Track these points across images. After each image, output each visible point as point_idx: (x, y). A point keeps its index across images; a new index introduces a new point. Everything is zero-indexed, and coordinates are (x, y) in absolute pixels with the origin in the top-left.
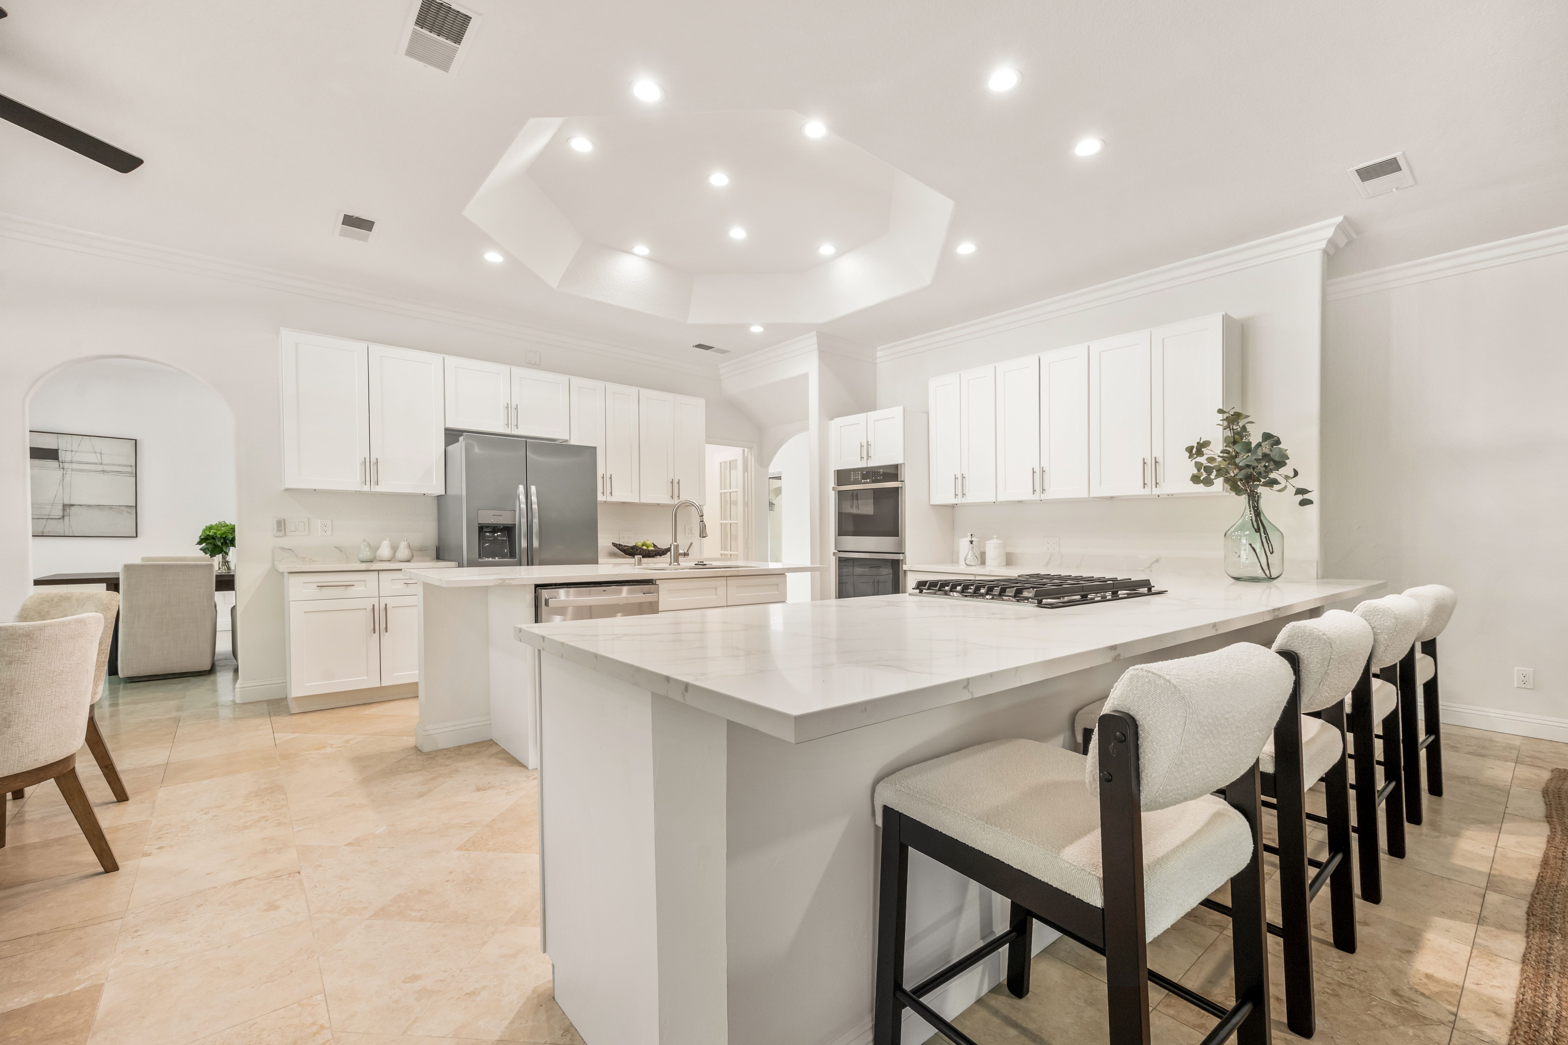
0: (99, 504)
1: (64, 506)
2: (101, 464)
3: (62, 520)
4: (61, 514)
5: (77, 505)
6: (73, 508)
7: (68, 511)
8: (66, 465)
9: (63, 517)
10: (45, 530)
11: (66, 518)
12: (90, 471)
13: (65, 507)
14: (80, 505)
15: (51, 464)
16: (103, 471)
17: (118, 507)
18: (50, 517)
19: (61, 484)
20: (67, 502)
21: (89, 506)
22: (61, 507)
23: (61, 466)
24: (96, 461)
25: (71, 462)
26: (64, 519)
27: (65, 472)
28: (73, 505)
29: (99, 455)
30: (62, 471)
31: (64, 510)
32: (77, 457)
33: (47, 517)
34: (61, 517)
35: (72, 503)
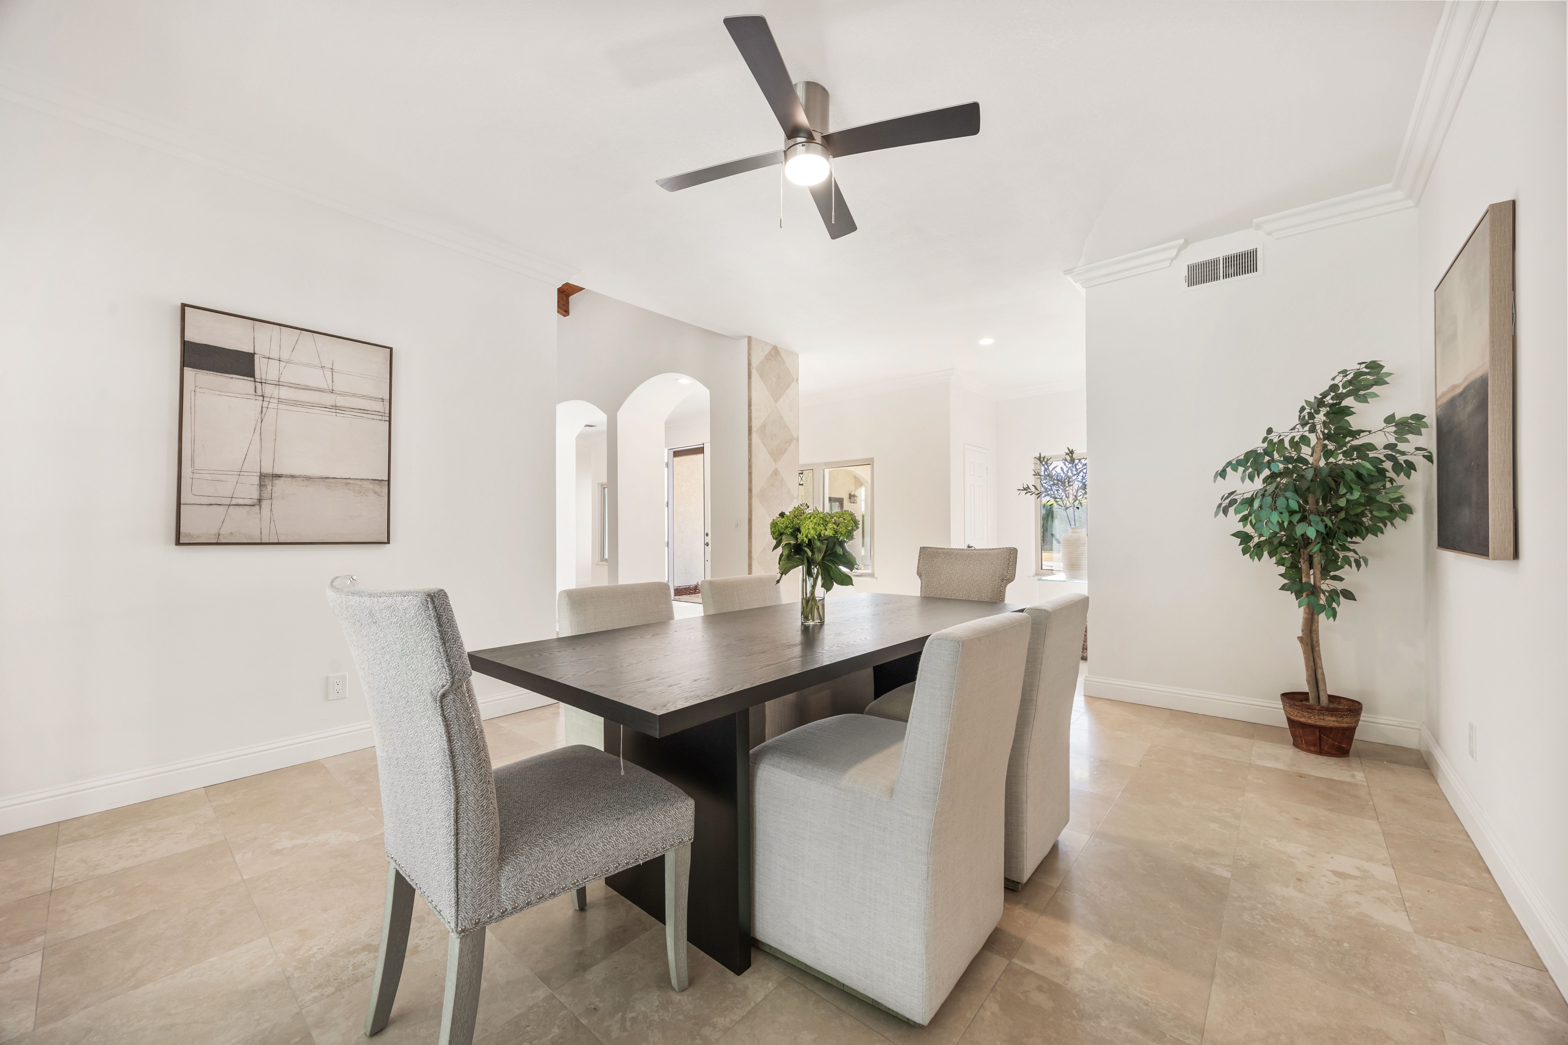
0: (325, 475)
1: (262, 476)
2: (332, 392)
3: (258, 507)
4: (256, 496)
5: (287, 476)
6: (278, 482)
7: (269, 487)
8: (269, 390)
9: (260, 500)
10: (222, 532)
11: (265, 504)
12: (313, 405)
13: (266, 479)
14: (292, 477)
15: (239, 384)
16: (335, 407)
17: (359, 482)
18: (234, 502)
19: (258, 429)
20: (267, 470)
21: (308, 478)
22: (256, 480)
23: (259, 392)
24: (323, 385)
25: (278, 384)
26: (260, 506)
27: (265, 404)
28: (279, 476)
29: (328, 374)
30: (260, 403)
31: (261, 486)
32: (290, 374)
33: (227, 501)
34: (255, 501)
35: (277, 471)
